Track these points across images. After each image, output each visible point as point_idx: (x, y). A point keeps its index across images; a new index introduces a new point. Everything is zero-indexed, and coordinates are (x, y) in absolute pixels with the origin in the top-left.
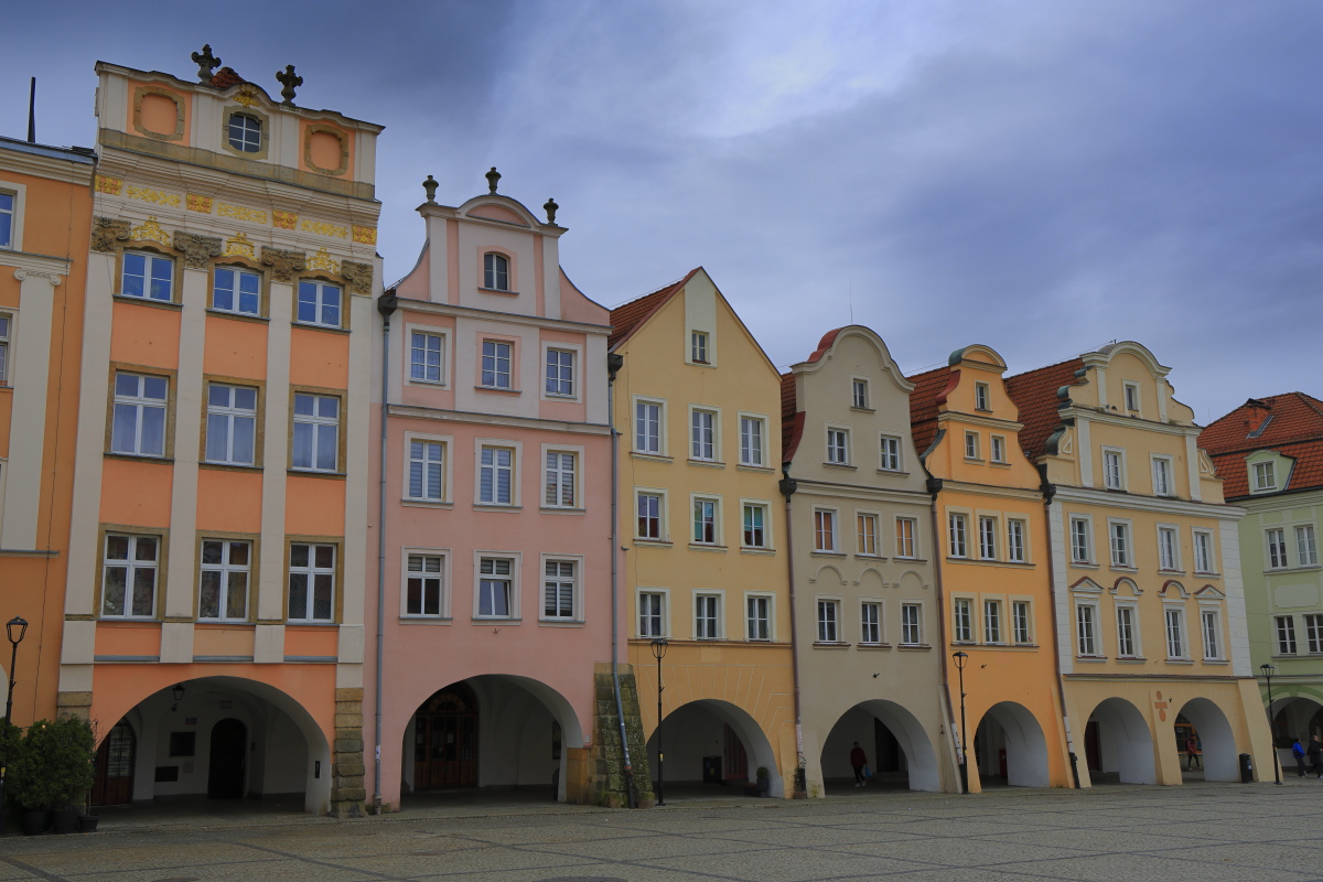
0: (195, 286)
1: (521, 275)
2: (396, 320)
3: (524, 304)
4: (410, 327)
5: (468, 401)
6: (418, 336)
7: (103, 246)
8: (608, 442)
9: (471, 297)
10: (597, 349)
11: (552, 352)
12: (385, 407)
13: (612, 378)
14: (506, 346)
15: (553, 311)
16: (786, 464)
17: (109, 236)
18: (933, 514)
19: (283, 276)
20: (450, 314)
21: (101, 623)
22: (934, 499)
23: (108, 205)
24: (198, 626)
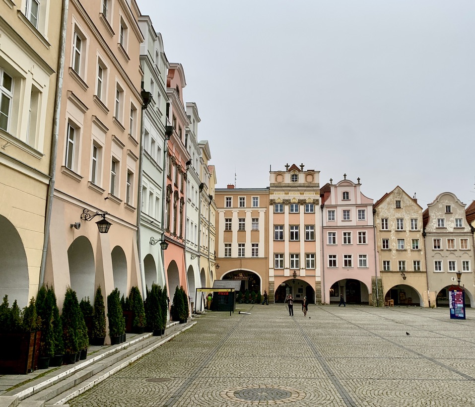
0: (287, 208)
1: (351, 196)
2: (324, 209)
3: (352, 202)
4: (327, 210)
5: (340, 224)
6: (329, 212)
7: (271, 204)
8: (373, 229)
9: (340, 202)
10: (370, 209)
11: (359, 211)
12: (323, 227)
13: (374, 215)
14: (348, 211)
15: (359, 202)
16: (424, 229)
17: (272, 202)
18: (473, 237)
19: (302, 204)
20: (336, 206)
21: (275, 269)
22: (473, 234)
23: (272, 197)
24: (290, 270)
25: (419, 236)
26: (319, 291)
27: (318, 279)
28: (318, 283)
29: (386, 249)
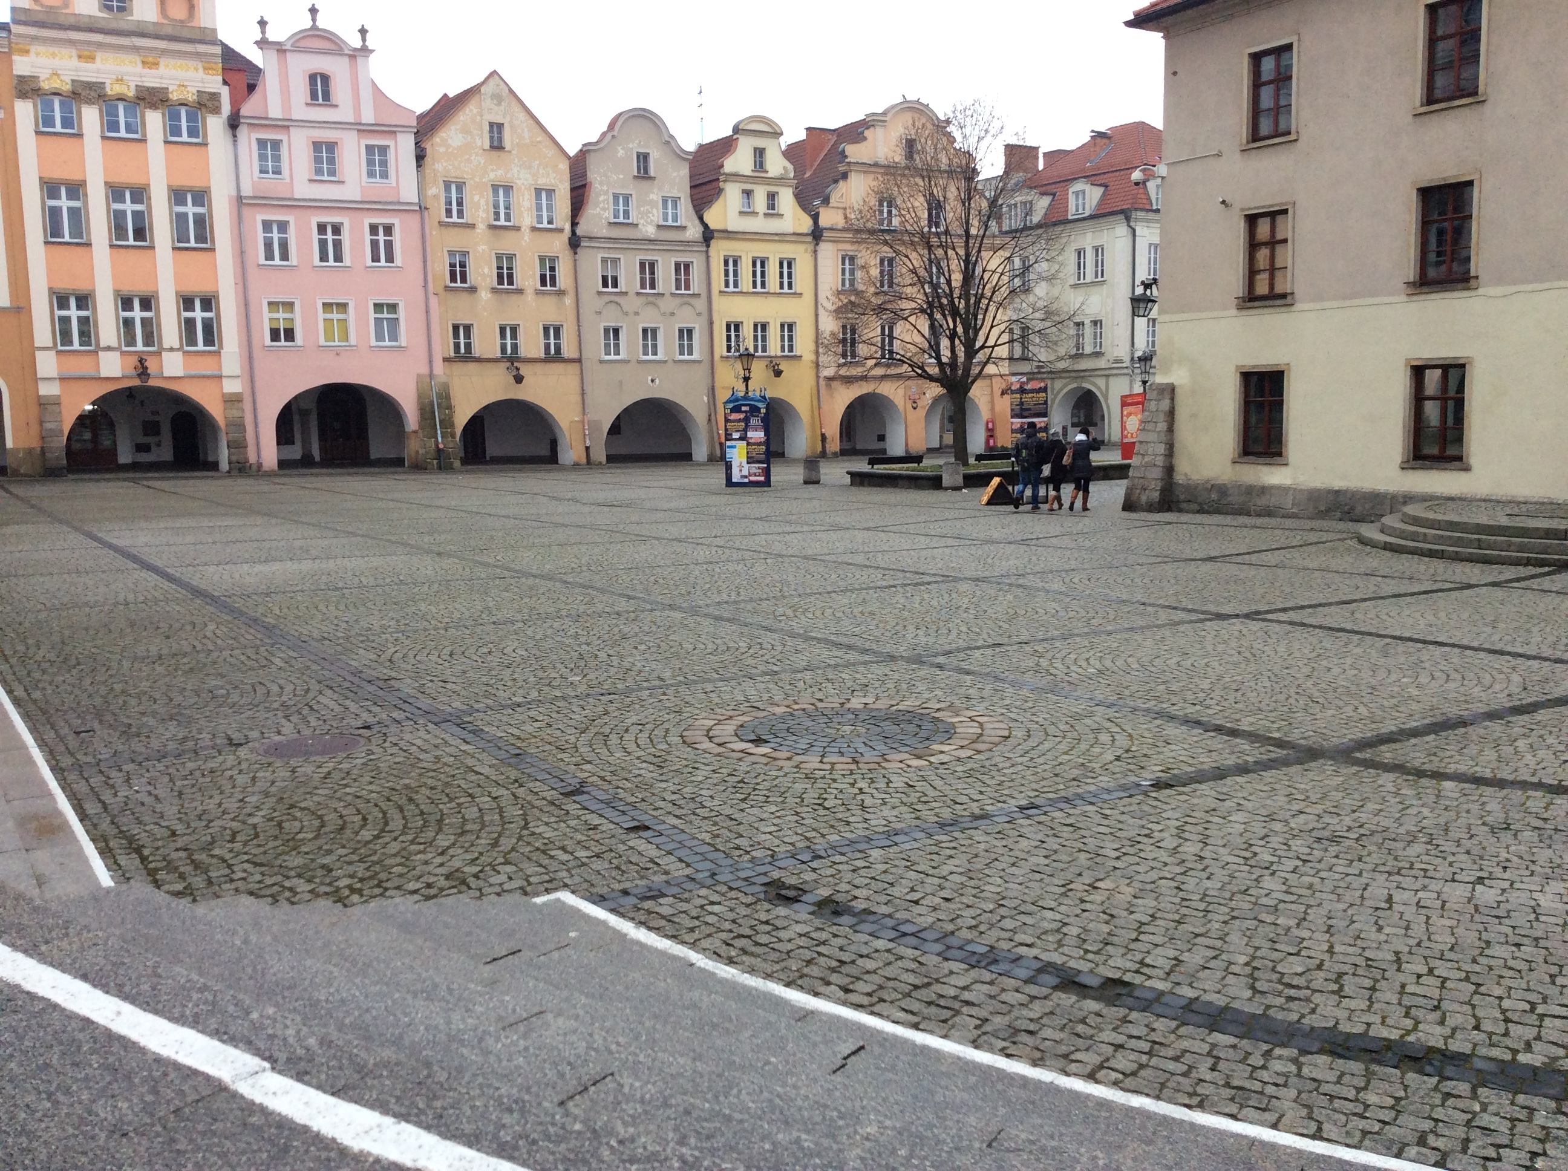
0: (90, 117)
1: (340, 90)
2: (243, 132)
3: (344, 113)
4: (255, 136)
5: (303, 189)
6: (262, 143)
7: (23, 95)
8: (417, 217)
9: (301, 110)
10: (406, 144)
11: (370, 149)
12: (240, 199)
13: (419, 166)
14: (331, 147)
15: (368, 116)
16: (574, 224)
17: (27, 88)
18: (708, 257)
19: (153, 106)
20: (284, 125)
21: (59, 352)
22: (708, 246)
23: (22, 65)
24: (123, 353)
25: (558, 245)
26: (239, 425)
27: (231, 387)
28: (233, 400)
29: (459, 284)
